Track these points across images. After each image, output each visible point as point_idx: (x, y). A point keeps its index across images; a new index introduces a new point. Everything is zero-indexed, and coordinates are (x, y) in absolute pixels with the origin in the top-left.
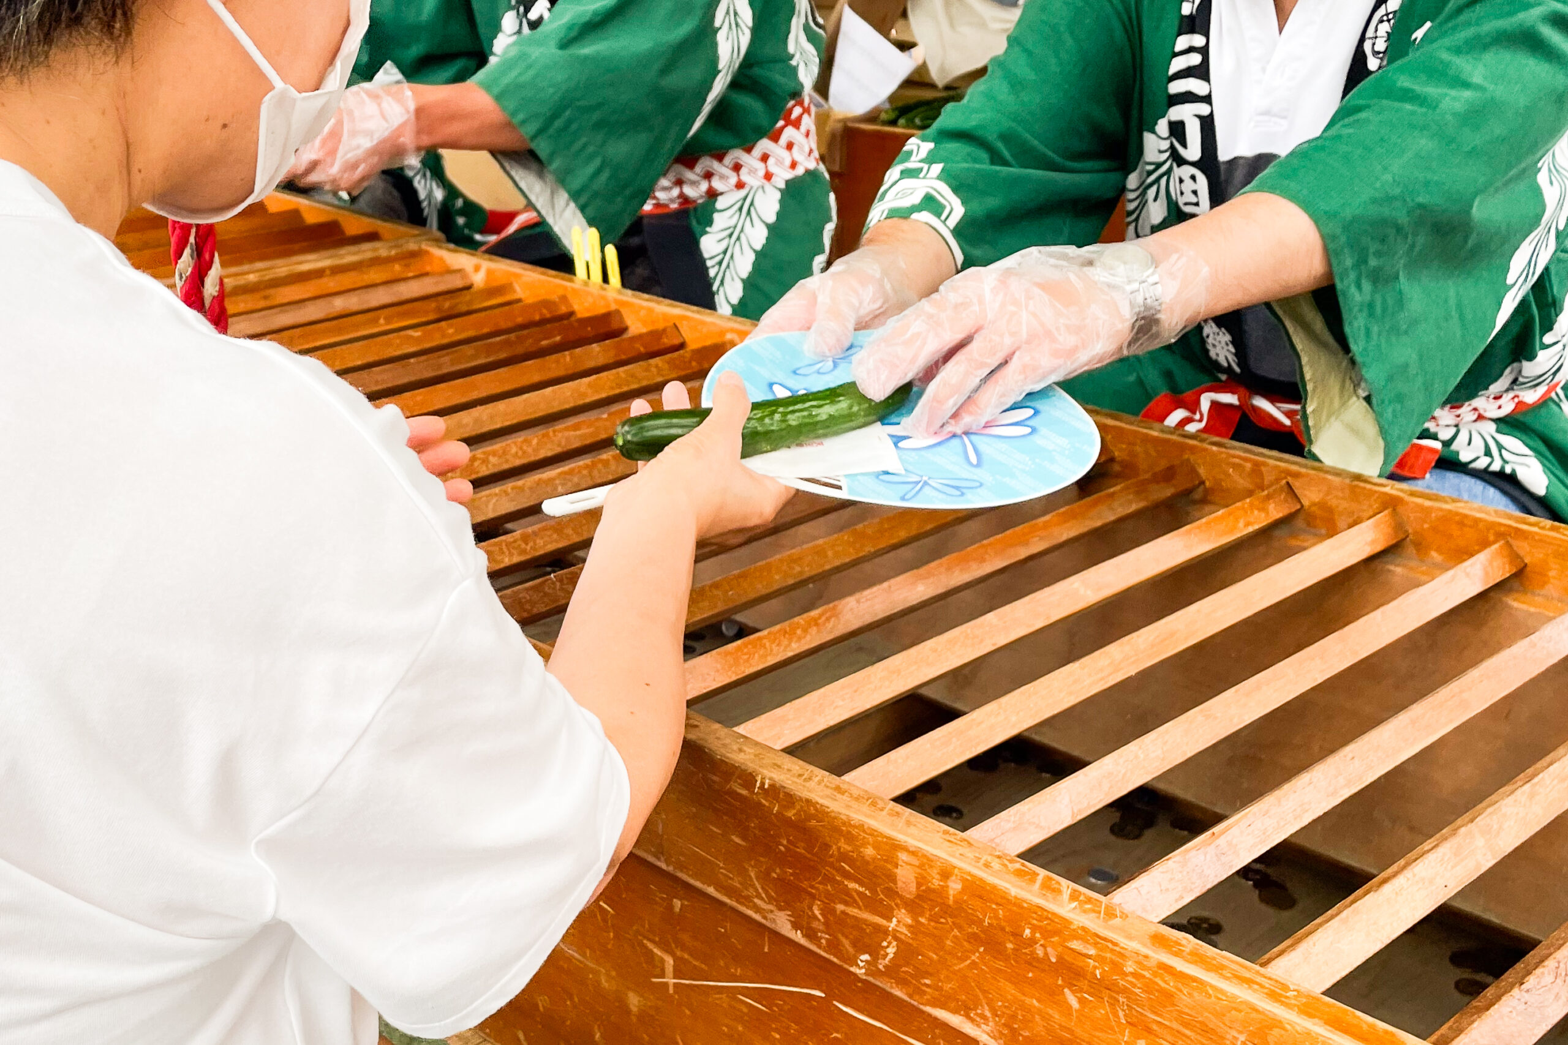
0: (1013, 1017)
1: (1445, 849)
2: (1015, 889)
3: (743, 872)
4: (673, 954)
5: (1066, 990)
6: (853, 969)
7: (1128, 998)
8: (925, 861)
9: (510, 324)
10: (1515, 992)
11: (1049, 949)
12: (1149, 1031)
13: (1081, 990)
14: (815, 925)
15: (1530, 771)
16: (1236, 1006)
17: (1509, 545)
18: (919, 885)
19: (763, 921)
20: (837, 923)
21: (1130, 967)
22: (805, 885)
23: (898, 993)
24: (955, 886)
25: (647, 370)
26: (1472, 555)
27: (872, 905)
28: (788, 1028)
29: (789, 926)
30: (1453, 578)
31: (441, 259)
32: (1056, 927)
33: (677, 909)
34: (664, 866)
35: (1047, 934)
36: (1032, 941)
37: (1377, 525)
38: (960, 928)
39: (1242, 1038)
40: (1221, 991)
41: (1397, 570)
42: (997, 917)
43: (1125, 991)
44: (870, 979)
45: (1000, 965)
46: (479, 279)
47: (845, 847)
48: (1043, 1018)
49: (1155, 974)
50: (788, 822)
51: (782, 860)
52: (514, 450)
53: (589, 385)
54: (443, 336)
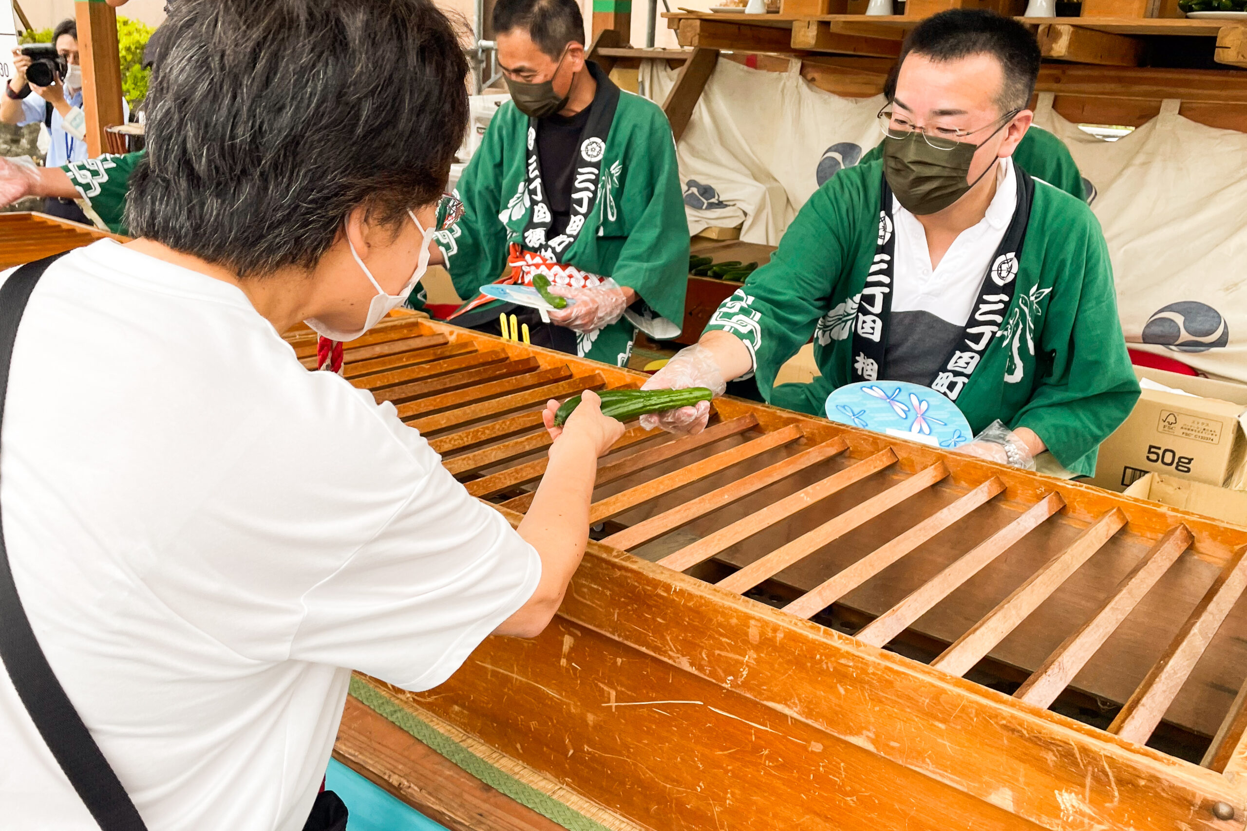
0: (810, 702)
1: (999, 615)
2: (811, 635)
3: (663, 638)
4: (616, 690)
5: (838, 685)
6: (724, 685)
7: (870, 686)
8: (764, 623)
9: (476, 363)
10: (1044, 675)
11: (829, 665)
12: (881, 702)
13: (846, 684)
14: (703, 663)
15: (1029, 580)
16: (923, 684)
17: (998, 478)
18: (761, 637)
19: (674, 664)
20: (715, 660)
21: (871, 670)
22: (697, 642)
23: (748, 695)
24: (780, 635)
25: (557, 388)
26: (981, 483)
27: (734, 649)
28: (682, 724)
29: (688, 665)
30: (976, 493)
31: (430, 328)
32: (833, 653)
33: (619, 664)
34: (616, 638)
35: (828, 656)
36: (821, 661)
37: (935, 469)
38: (783, 658)
39: (927, 701)
40: (916, 678)
41: (947, 491)
42: (802, 650)
43: (868, 683)
44: (733, 689)
45: (803, 675)
46: (452, 339)
47: (720, 619)
48: (825, 701)
49: (883, 673)
50: (690, 609)
51: (685, 629)
52: (497, 427)
53: (530, 394)
54: (441, 368)
